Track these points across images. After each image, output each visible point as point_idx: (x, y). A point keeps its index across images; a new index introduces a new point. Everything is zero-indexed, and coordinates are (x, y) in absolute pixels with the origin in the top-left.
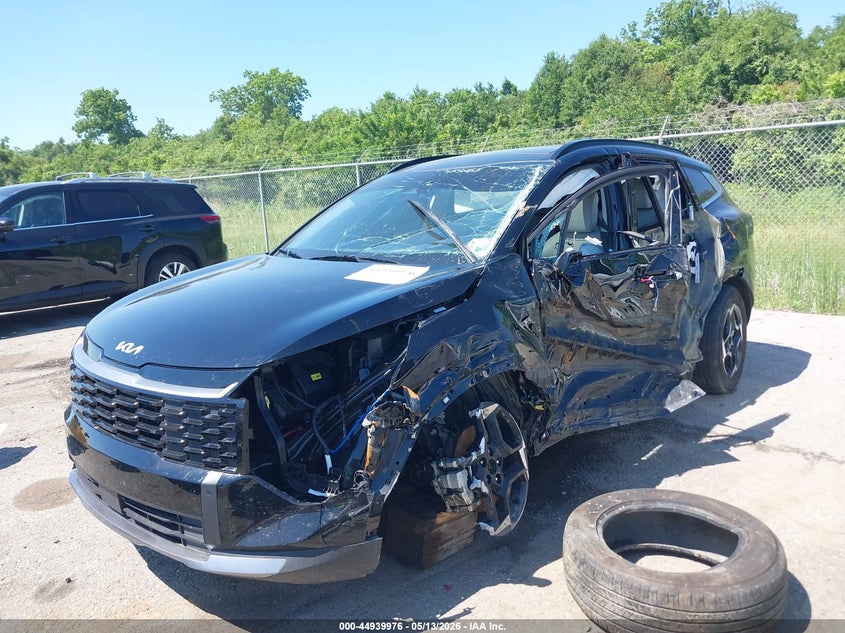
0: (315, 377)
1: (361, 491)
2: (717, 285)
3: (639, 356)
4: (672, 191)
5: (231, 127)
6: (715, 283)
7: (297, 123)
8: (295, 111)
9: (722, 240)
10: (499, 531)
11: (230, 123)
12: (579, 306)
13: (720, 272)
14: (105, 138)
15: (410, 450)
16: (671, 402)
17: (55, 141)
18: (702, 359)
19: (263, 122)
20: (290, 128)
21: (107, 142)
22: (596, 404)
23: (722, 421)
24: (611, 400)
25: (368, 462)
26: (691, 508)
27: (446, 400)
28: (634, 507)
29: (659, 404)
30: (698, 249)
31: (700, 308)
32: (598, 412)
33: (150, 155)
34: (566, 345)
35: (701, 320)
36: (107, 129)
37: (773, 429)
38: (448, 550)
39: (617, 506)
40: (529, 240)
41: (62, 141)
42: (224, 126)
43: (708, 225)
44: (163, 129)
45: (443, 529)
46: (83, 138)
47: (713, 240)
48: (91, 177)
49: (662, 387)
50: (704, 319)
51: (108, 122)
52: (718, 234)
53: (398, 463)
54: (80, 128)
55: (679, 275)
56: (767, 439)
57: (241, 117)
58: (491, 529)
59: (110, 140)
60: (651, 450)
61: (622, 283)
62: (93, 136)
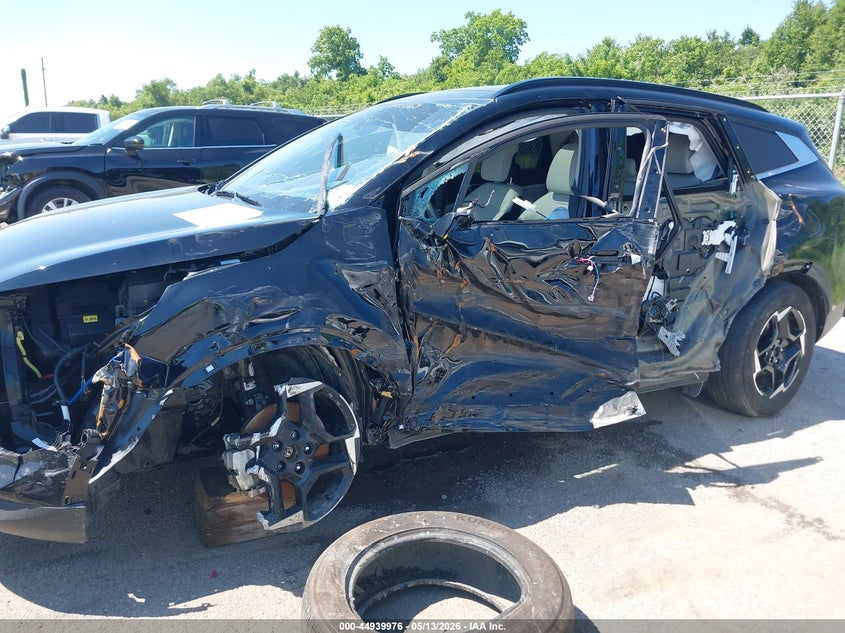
0: (87, 319)
1: (63, 451)
2: (759, 281)
3: (566, 353)
4: (653, 150)
5: (445, 70)
6: (757, 277)
7: (510, 66)
8: (511, 55)
9: (780, 223)
10: (273, 528)
11: (444, 64)
12: (475, 282)
13: (767, 263)
14: (334, 73)
15: (154, 417)
16: (601, 416)
17: (292, 74)
18: (718, 369)
19: (478, 64)
20: (502, 72)
21: (335, 78)
22: (489, 401)
23: (719, 449)
24: (513, 399)
25: (99, 422)
26: (505, 555)
27: (210, 369)
28: (442, 536)
29: (581, 415)
30: (740, 231)
31: (728, 306)
32: (489, 411)
33: (365, 94)
34: (452, 326)
35: (727, 320)
36: (338, 65)
37: (780, 474)
38: (248, 532)
39: (418, 530)
40: (406, 192)
41: (297, 75)
42: (438, 68)
43: (764, 201)
44: (385, 66)
45: (237, 509)
46: (315, 73)
47: (766, 222)
48: (224, 103)
49: (594, 394)
50: (731, 320)
51: (339, 59)
52: (774, 214)
53: (139, 429)
54: (315, 63)
55: (636, 258)
56: (759, 486)
57: (458, 59)
58: (265, 522)
59: (338, 76)
60: (597, 468)
61: (545, 259)
62: (324, 71)
